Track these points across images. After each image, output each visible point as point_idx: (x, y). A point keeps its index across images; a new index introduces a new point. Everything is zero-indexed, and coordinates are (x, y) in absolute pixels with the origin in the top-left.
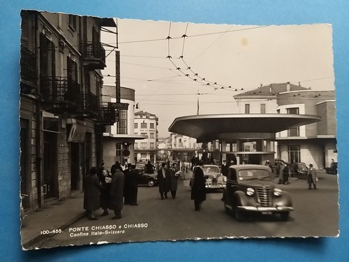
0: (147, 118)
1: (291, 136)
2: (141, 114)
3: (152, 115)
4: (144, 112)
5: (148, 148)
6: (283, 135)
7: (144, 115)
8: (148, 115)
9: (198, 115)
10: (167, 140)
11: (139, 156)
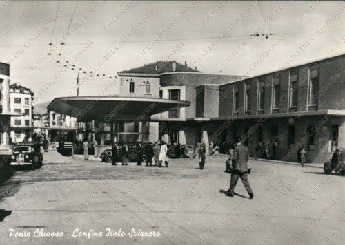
0: (21, 92)
1: (172, 117)
2: (14, 87)
3: (26, 89)
4: (17, 85)
5: (23, 125)
6: (165, 116)
7: (18, 89)
8: (22, 89)
9: (77, 97)
10: (44, 118)
11: (13, 134)
